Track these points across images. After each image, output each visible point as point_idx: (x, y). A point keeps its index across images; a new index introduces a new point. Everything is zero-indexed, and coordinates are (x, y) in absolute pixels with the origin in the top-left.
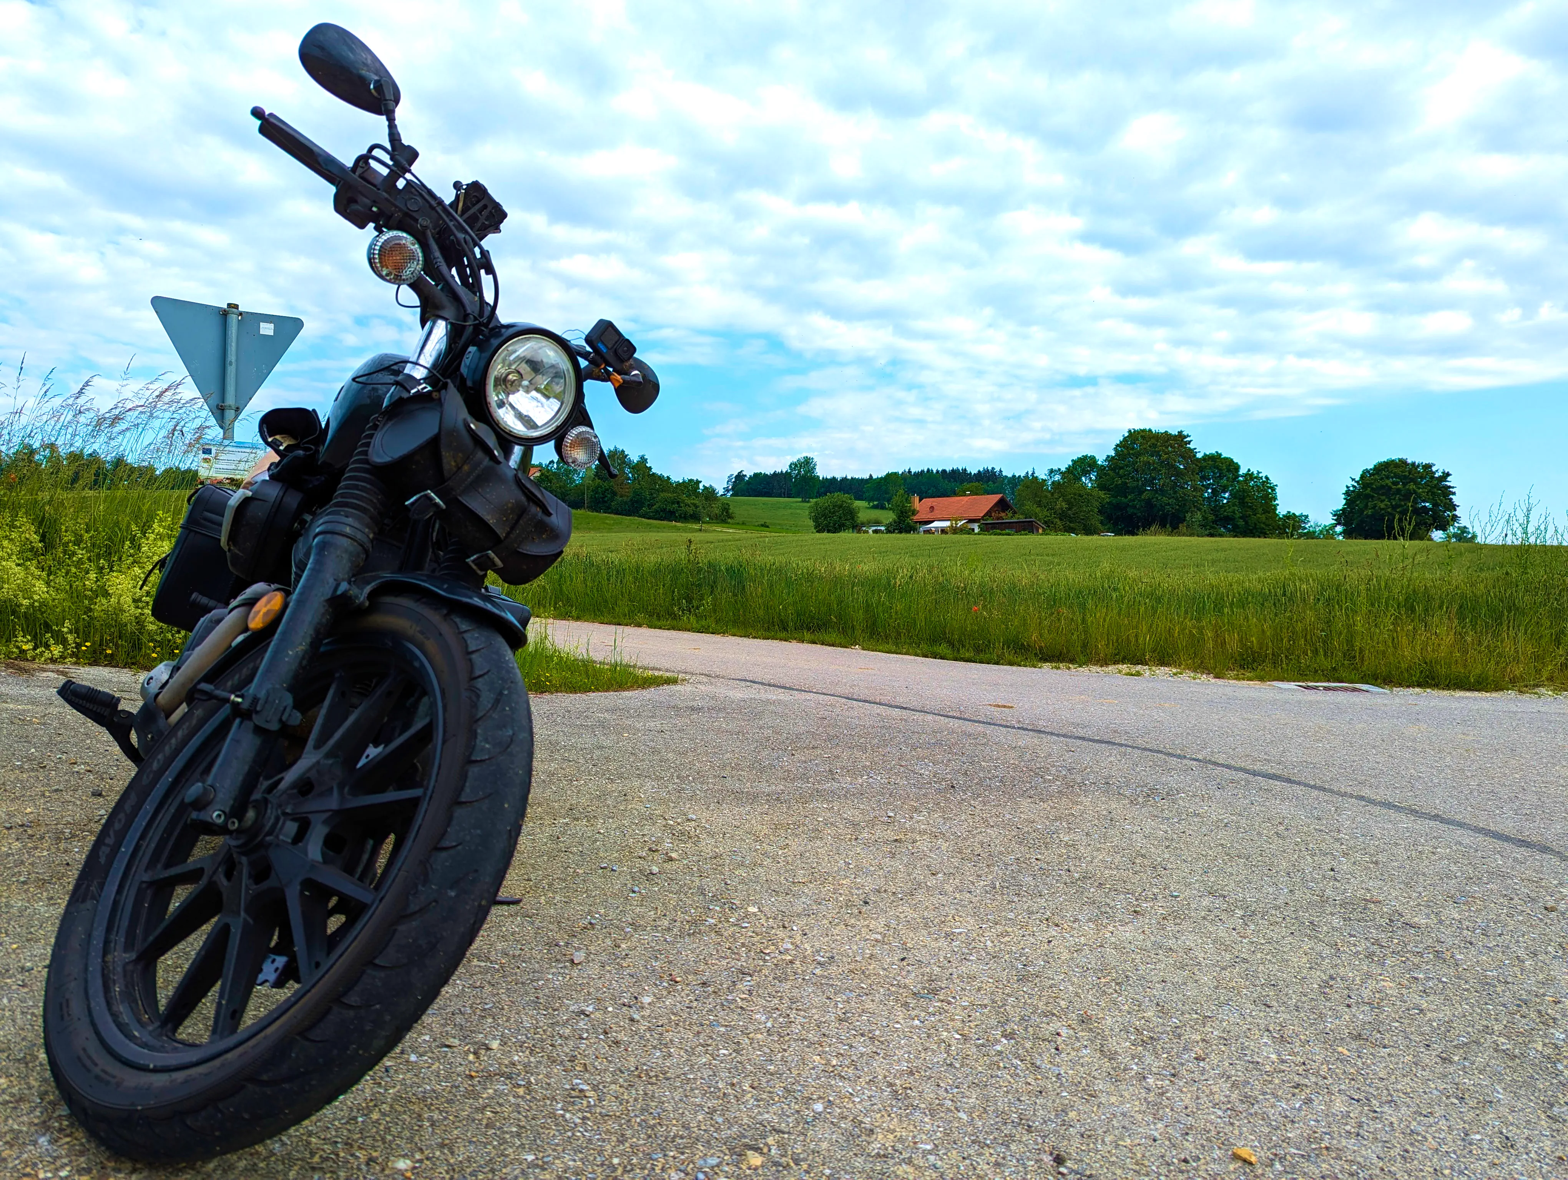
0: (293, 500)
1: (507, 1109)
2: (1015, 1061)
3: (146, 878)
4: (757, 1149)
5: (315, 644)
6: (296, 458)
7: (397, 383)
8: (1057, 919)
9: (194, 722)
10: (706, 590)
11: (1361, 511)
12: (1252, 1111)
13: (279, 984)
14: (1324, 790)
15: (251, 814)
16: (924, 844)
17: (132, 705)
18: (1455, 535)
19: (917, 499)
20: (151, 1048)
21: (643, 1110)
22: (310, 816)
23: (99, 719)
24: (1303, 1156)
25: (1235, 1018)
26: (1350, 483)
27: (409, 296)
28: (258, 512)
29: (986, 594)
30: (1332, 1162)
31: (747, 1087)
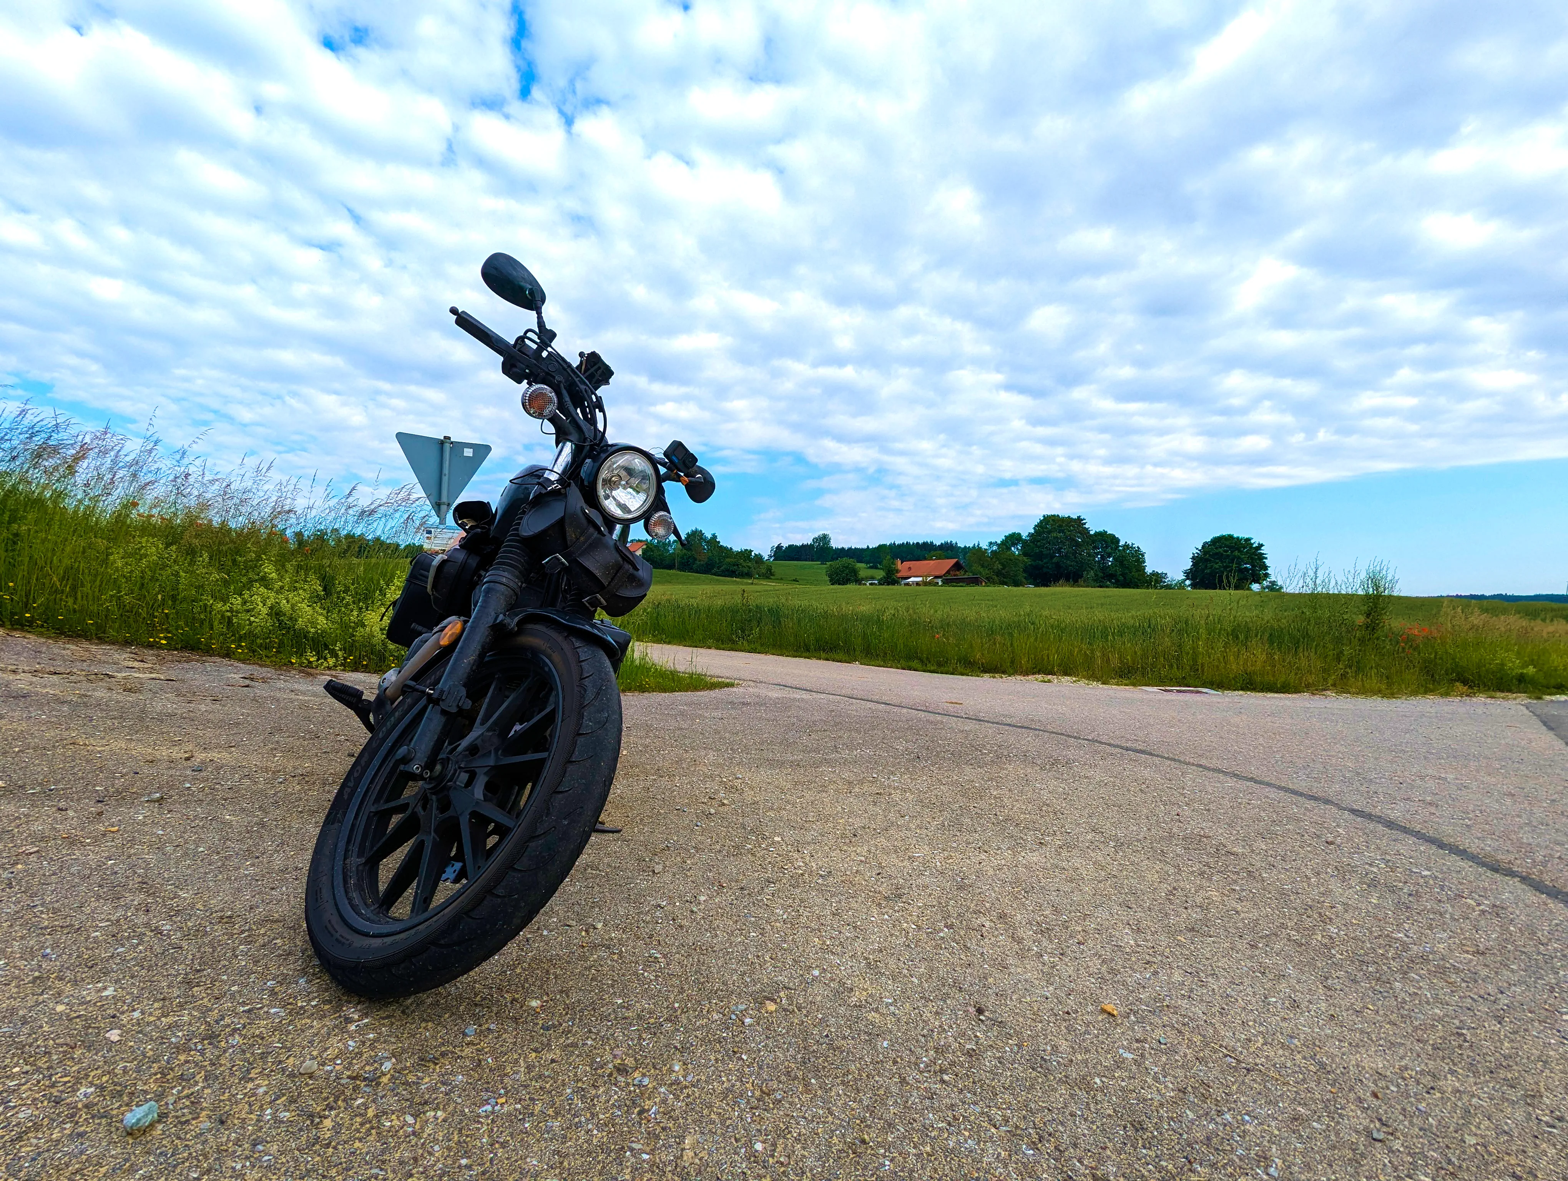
0: (473, 562)
1: (606, 968)
2: (952, 944)
3: (373, 809)
4: (773, 1000)
5: (482, 655)
6: (476, 534)
7: (539, 484)
8: (986, 848)
9: (406, 706)
10: (754, 623)
11: (1203, 570)
12: (1116, 979)
13: (456, 881)
14: (1175, 760)
15: (438, 767)
16: (897, 796)
17: (369, 696)
18: (1268, 587)
19: (900, 562)
20: (372, 922)
21: (696, 972)
22: (477, 770)
23: (349, 705)
24: (1150, 1011)
25: (1106, 915)
26: (1195, 551)
27: (550, 428)
28: (450, 569)
29: (945, 625)
30: (1171, 1015)
31: (767, 958)
